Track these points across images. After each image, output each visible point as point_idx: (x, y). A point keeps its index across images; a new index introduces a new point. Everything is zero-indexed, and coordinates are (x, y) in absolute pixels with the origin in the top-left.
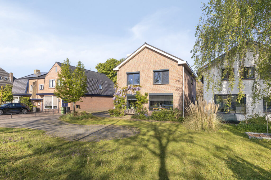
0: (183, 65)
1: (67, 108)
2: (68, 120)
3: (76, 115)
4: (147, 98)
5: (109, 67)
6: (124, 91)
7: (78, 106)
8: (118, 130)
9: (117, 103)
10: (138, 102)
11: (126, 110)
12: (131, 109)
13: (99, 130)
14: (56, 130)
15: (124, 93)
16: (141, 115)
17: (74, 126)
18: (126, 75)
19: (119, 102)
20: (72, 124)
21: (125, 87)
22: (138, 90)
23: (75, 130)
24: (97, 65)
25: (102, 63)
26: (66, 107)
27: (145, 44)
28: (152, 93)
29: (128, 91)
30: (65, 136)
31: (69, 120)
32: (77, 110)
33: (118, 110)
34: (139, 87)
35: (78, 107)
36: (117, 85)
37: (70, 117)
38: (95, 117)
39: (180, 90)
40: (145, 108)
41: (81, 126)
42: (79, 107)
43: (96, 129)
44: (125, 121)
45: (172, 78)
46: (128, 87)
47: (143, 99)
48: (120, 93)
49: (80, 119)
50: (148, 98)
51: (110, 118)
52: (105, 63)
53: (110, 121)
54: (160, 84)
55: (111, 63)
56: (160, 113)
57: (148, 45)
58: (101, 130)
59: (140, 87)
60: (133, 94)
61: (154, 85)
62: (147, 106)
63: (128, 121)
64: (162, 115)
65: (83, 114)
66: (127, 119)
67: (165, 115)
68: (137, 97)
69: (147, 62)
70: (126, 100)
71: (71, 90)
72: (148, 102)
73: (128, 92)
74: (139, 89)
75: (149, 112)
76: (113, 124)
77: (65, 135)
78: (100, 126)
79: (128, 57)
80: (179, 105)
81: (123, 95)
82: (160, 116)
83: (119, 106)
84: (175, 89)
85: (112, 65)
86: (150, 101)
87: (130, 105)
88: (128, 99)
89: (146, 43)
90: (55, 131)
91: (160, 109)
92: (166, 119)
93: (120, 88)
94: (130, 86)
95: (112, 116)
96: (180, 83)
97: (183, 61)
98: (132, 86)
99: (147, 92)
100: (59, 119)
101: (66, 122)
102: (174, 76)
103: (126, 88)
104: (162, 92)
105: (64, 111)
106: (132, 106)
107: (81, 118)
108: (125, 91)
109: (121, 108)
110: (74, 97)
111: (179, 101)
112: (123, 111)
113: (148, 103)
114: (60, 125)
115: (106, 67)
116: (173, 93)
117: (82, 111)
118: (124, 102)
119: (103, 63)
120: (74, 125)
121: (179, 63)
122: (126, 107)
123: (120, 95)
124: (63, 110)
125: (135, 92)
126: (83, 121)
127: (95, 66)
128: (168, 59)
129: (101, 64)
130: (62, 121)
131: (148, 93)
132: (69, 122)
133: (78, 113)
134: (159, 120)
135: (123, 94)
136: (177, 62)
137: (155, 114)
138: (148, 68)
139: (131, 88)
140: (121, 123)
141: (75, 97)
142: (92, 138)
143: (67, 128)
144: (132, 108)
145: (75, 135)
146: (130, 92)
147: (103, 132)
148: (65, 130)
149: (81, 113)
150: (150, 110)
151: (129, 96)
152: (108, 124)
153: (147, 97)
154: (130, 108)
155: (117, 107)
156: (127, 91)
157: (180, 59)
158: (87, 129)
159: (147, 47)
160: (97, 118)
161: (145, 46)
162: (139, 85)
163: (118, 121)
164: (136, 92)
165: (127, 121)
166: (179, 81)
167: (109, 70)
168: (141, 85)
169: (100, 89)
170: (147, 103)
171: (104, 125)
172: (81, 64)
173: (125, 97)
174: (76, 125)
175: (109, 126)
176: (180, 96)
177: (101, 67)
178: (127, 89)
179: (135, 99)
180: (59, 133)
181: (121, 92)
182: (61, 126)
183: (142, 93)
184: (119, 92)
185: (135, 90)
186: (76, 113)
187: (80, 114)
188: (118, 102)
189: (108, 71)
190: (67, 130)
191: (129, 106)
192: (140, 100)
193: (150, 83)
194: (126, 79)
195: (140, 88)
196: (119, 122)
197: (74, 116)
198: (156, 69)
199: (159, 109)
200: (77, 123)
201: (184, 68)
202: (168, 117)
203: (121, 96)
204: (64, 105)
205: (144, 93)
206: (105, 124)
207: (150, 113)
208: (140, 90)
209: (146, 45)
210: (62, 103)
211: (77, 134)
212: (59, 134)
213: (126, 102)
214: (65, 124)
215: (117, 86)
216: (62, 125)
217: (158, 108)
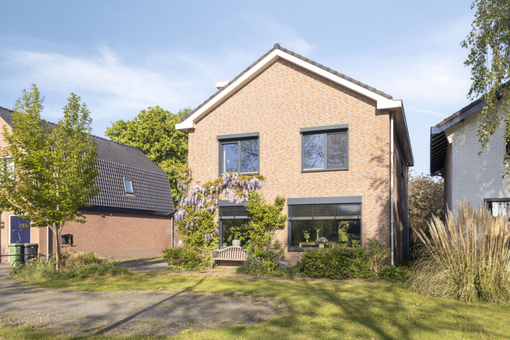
0: (391, 112)
1: (29, 247)
2: (38, 280)
3: (64, 264)
4: (281, 212)
5: (147, 132)
6: (211, 192)
7: (68, 239)
8: (217, 303)
9: (189, 229)
10: (253, 225)
11: (217, 250)
12: (233, 247)
13: (155, 305)
14: (10, 306)
15: (210, 200)
16: (266, 263)
17: (65, 296)
18: (216, 144)
19: (197, 225)
20: (59, 289)
21: (213, 181)
22: (255, 188)
23: (77, 305)
24: (111, 126)
25: (126, 121)
26: (26, 245)
27: (275, 48)
28: (298, 197)
29: (224, 191)
30: (49, 324)
31: (44, 280)
32: (66, 249)
33: (191, 250)
34: (257, 180)
35: (70, 241)
36: (188, 175)
37: (45, 271)
38: (126, 272)
39: (383, 186)
40: (277, 242)
41: (90, 293)
42: (72, 242)
43: (144, 303)
44: (221, 280)
45: (358, 151)
46: (222, 181)
47: (271, 215)
48: (199, 199)
49: (77, 276)
50: (285, 212)
51: (172, 274)
52: (136, 119)
53: (174, 281)
54: (322, 169)
55: (154, 120)
56: (327, 255)
57: (285, 51)
58: (160, 303)
59: (261, 178)
60: (239, 201)
61: (302, 172)
62: (281, 236)
63: (230, 281)
64: (334, 262)
65: (87, 262)
66: (226, 275)
67: (342, 261)
68: (251, 208)
69: (282, 104)
70: (216, 218)
71: (47, 187)
72: (286, 223)
73: (222, 197)
74: (256, 186)
75: (287, 255)
76: (188, 289)
77: (47, 319)
78: (150, 294)
79: (221, 89)
80: (381, 231)
81: (208, 204)
82: (326, 264)
83: (194, 237)
84: (368, 183)
85: (155, 127)
86: (290, 221)
87: (230, 234)
88: (223, 218)
89: (277, 46)
90: (10, 309)
91: (322, 246)
92: (345, 272)
93: (198, 182)
94: (228, 175)
95: (174, 267)
96: (383, 166)
97: (391, 101)
98: (235, 175)
99: (281, 196)
100: (9, 279)
101: (35, 284)
102: (365, 146)
103: (217, 182)
104: (326, 193)
105: (18, 257)
106: (233, 238)
107: (81, 275)
108: (214, 192)
109: (200, 244)
110: (58, 209)
111: (381, 220)
112: (208, 253)
113: (286, 228)
114: (19, 293)
115: (140, 131)
116: (360, 197)
117: (82, 254)
118: (211, 226)
119: (130, 120)
120: (65, 292)
121: (379, 107)
122: (216, 239)
123: (199, 206)
124: (15, 253)
125: (245, 196)
126: (88, 281)
127: (106, 130)
128: (347, 95)
129: (125, 124)
130: (23, 282)
131: (286, 198)
132: (46, 286)
133: (70, 258)
134: (323, 276)
135: (208, 201)
136: (373, 103)
137: (310, 258)
138: (284, 122)
139: (233, 182)
140: (212, 287)
141: (61, 209)
142: (146, 326)
143: (46, 302)
144: (236, 243)
145: (82, 319)
146: (231, 196)
147: (171, 310)
148: (41, 305)
149: (80, 258)
150: (291, 249)
151: (226, 209)
152: (174, 288)
153: (281, 210)
154: (230, 244)
155: (189, 241)
156: (219, 192)
157: (382, 94)
158: (115, 301)
159: (280, 59)
160: (131, 274)
161: (277, 56)
162: (258, 175)
163: (201, 281)
164: (247, 193)
165: (228, 280)
166: (379, 159)
167: (147, 141)
168: (262, 173)
169: (129, 191)
170: (282, 228)
171: (163, 292)
172: (79, 102)
173: (214, 210)
174: (74, 293)
175: (180, 292)
176: (381, 205)
177: (124, 132)
178: (220, 184)
179: (246, 217)
180: (22, 313)
181: (203, 195)
182: (22, 296)
183: (268, 196)
184: (195, 194)
185: (247, 188)
186: (63, 258)
187: (77, 263)
188: (192, 224)
189: (144, 143)
190: (47, 305)
191: (226, 239)
192: (262, 219)
193: (292, 168)
194: (217, 157)
195: (260, 183)
196: (205, 282)
197: (57, 268)
198: (310, 123)
199: (317, 246)
200: (74, 288)
201: (392, 121)
202: (353, 267)
203: (201, 207)
204: (18, 240)
205: (274, 197)
206: (165, 288)
207: (291, 257)
208: (259, 188)
209: (278, 52)
210: (12, 232)
211: (88, 317)
212: (24, 316)
213: (218, 225)
214: (32, 290)
215: (189, 178)
216: (25, 293)
217: (314, 244)
